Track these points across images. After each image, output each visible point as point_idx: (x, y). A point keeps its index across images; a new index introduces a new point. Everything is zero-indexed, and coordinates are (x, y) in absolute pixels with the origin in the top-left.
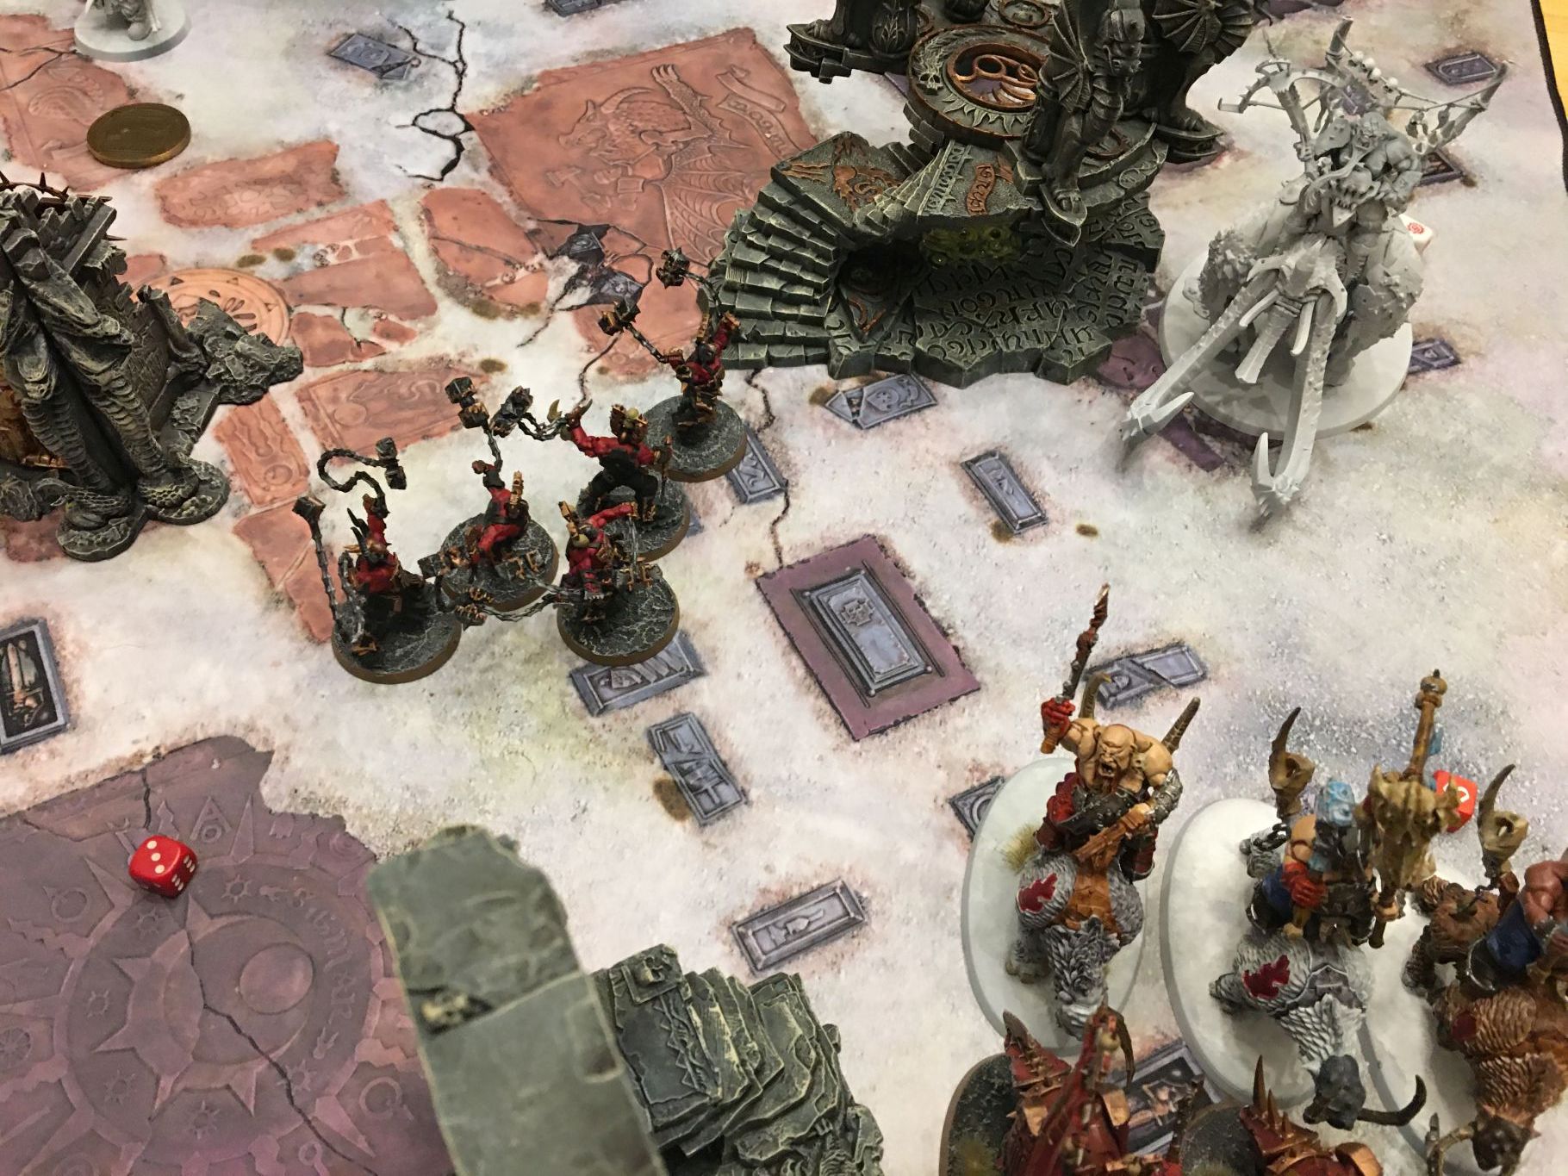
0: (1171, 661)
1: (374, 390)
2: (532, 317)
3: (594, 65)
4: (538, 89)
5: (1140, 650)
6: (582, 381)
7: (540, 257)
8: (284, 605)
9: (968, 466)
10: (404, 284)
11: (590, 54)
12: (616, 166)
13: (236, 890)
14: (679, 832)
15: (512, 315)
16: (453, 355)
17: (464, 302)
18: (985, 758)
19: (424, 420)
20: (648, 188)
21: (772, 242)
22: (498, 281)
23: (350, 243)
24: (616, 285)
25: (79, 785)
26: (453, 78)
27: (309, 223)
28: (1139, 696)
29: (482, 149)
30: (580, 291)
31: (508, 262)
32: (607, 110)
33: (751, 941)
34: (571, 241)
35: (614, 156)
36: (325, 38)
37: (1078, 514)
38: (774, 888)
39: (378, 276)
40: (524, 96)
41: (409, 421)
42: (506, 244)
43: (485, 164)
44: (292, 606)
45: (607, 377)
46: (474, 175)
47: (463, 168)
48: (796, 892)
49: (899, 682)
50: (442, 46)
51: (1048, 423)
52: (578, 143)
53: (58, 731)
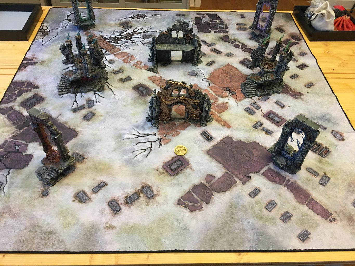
1: (218, 107)
2: (228, 97)
3: (216, 71)
6: (236, 102)
7: (225, 91)
9: (276, 102)
10: (213, 97)
12: (225, 81)
13: (237, 147)
14: (269, 136)
15: (226, 97)
16: (223, 102)
17: (220, 97)
19: (224, 108)
20: (230, 82)
21: (250, 85)
22: (222, 94)
24: (233, 93)
25: (218, 142)
26: (203, 75)
29: (211, 82)
30: (230, 94)
32: (220, 75)
34: (226, 89)
36: (187, 73)
37: (288, 105)
40: (211, 75)
42: (221, 91)
43: (213, 83)
44: (225, 126)
45: (238, 101)
46: (212, 85)
47: (210, 84)
49: (280, 121)
50: (199, 72)
51: (280, 97)
52: (220, 79)
53: (213, 139)
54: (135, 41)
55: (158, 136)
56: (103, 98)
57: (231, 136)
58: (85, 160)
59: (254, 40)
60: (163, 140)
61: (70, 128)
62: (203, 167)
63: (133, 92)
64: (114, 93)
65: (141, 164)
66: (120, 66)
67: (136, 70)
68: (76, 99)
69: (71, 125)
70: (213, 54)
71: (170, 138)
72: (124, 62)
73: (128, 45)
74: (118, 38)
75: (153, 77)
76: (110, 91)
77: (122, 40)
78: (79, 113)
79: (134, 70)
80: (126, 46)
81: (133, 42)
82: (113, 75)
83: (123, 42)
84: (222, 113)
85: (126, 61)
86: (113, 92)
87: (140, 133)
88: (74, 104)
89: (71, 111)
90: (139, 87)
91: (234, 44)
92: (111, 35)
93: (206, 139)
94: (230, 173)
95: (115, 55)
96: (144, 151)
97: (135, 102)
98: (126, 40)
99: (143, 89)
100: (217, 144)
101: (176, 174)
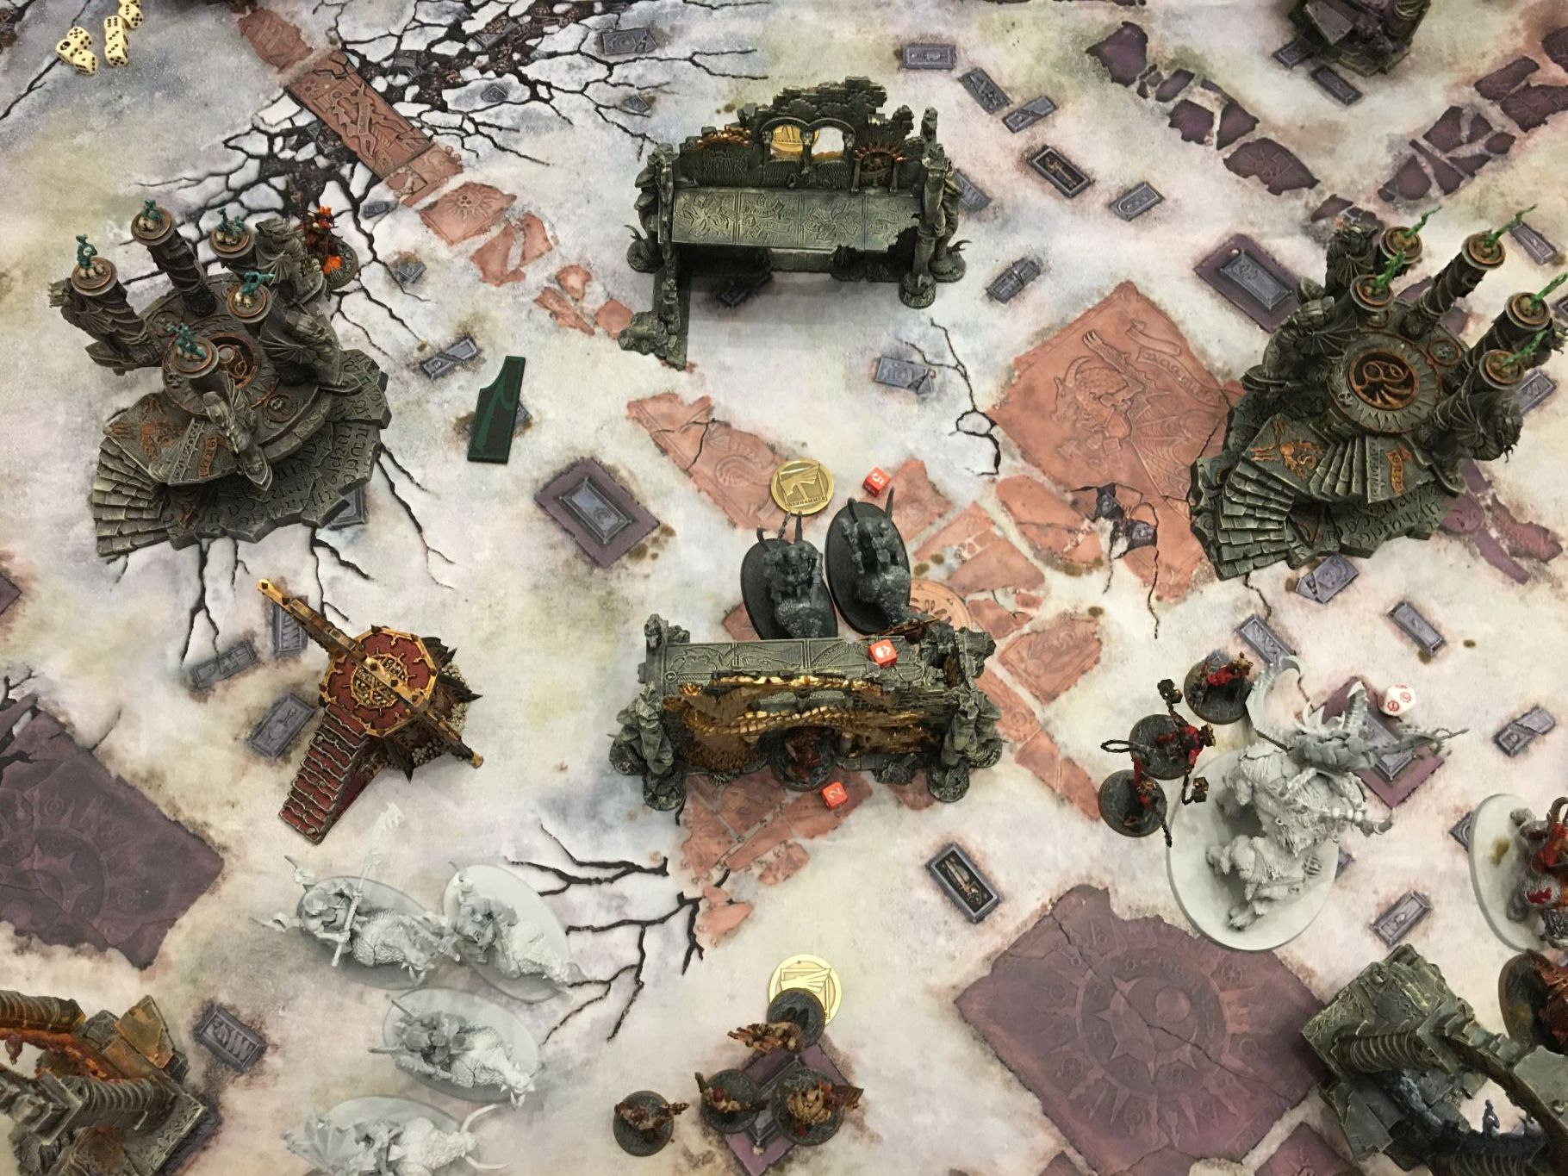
0: (1536, 719)
1: (1040, 647)
2: (1102, 569)
3: (1044, 344)
4: (1020, 377)
5: (1518, 716)
6: (1151, 609)
7: (1087, 522)
8: (1066, 801)
9: (1392, 614)
10: (1017, 564)
11: (1038, 334)
12: (1096, 432)
13: (1131, 965)
15: (1089, 570)
16: (1071, 610)
17: (1057, 568)
18: (1460, 803)
19: (1077, 661)
20: (1124, 445)
22: (1069, 547)
23: (970, 540)
24: (1139, 532)
25: (1024, 930)
26: (962, 380)
27: (940, 532)
28: (1525, 745)
29: (1008, 439)
30: (1120, 541)
31: (1070, 531)
32: (1070, 384)
33: (1382, 932)
34: (1099, 504)
35: (1094, 423)
36: (865, 369)
37: (1462, 633)
38: (1383, 902)
39: (999, 561)
40: (1014, 386)
41: (1070, 662)
42: (1063, 517)
43: (1018, 452)
44: (1071, 801)
45: (1163, 603)
46: (1014, 464)
47: (1005, 459)
48: (1393, 902)
49: (1402, 769)
50: (939, 355)
51: (1426, 572)
52: (1065, 418)
53: (997, 903)
54: (549, 86)
55: (678, 882)
56: (359, 581)
57: (1100, 880)
58: (272, 1060)
59: (1302, 71)
60: (710, 908)
61: (177, 823)
62: (925, 1119)
63: (538, 526)
64: (427, 533)
65: (578, 1090)
66: (461, 310)
67: (555, 341)
68: (203, 590)
69: (183, 796)
70: (1034, 195)
71: (745, 896)
72: (486, 276)
73: (506, 122)
74: (444, 60)
75: (655, 398)
76: (400, 519)
77: (469, 73)
78: (223, 700)
79: (542, 339)
80: (493, 132)
81: (535, 96)
82: (417, 385)
83: (473, 93)
84: (1063, 698)
85: (494, 267)
86: (419, 529)
87: (579, 858)
88: (191, 627)
89: (177, 686)
90: (574, 491)
91: (1171, 106)
92: (400, 38)
93: (954, 902)
94: (1079, 1160)
95: (428, 215)
96: (600, 990)
97: (548, 611)
98: (491, 74)
99: (598, 502)
100: (1015, 946)
101: (773, 1165)
